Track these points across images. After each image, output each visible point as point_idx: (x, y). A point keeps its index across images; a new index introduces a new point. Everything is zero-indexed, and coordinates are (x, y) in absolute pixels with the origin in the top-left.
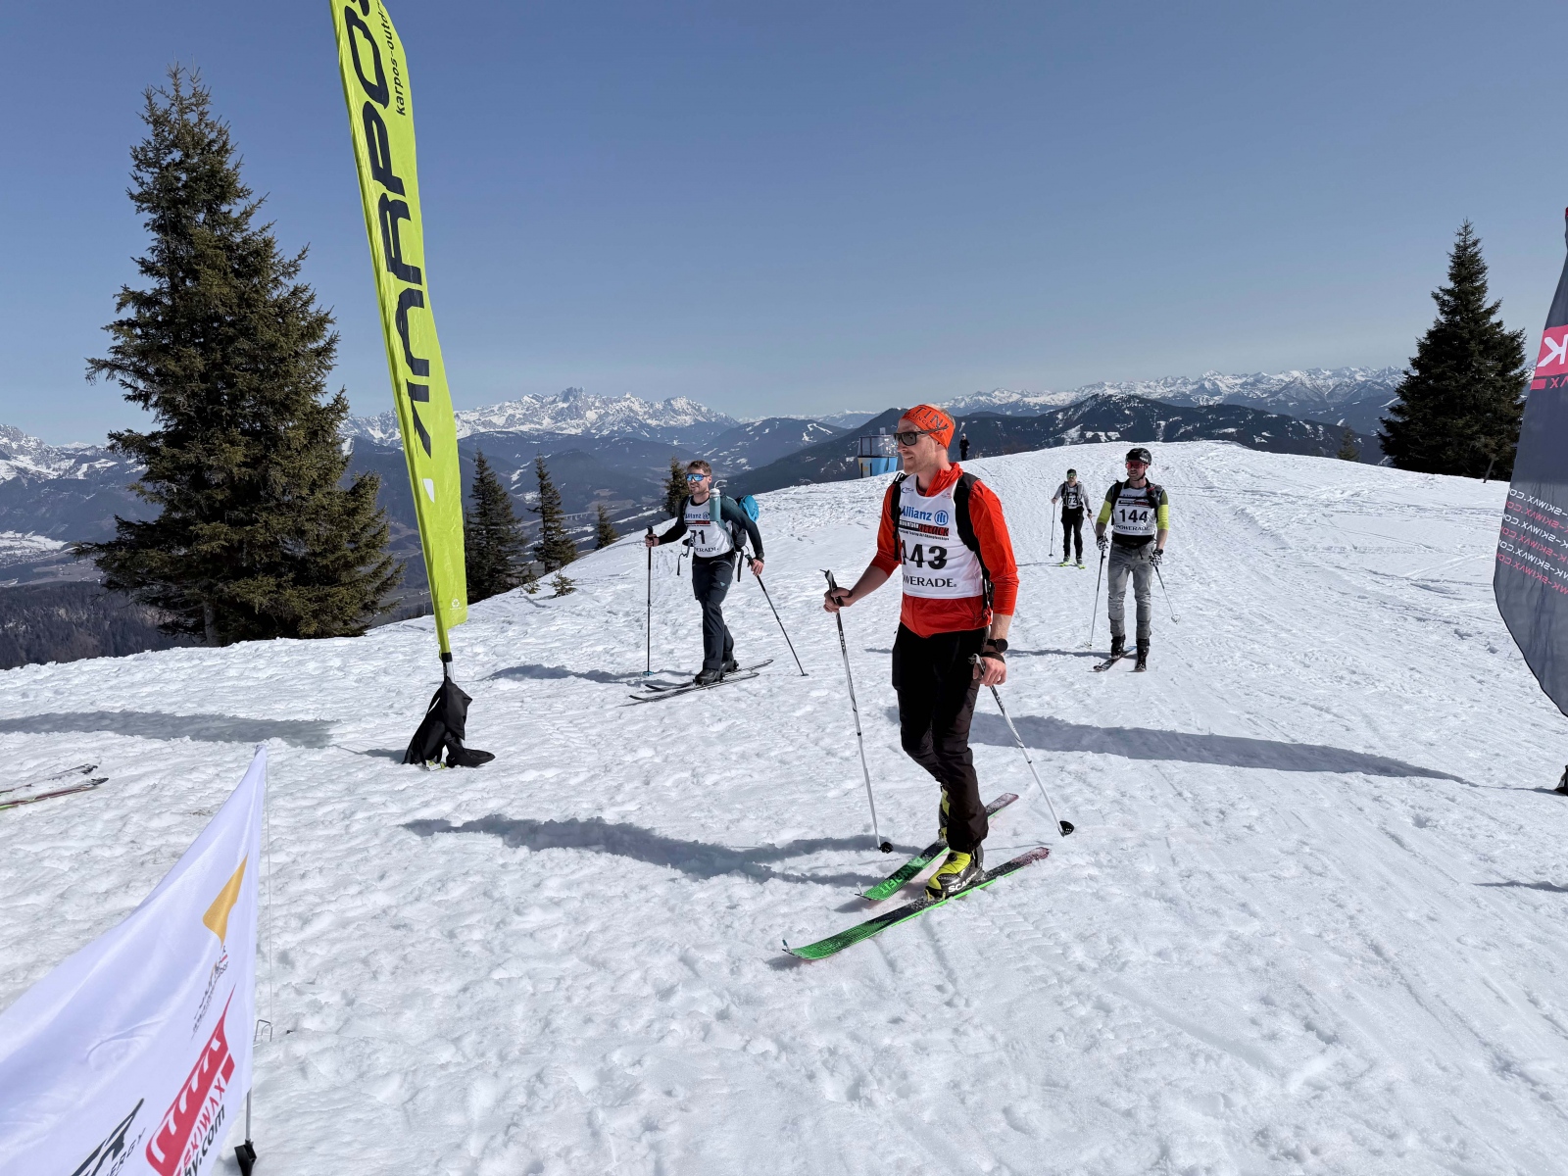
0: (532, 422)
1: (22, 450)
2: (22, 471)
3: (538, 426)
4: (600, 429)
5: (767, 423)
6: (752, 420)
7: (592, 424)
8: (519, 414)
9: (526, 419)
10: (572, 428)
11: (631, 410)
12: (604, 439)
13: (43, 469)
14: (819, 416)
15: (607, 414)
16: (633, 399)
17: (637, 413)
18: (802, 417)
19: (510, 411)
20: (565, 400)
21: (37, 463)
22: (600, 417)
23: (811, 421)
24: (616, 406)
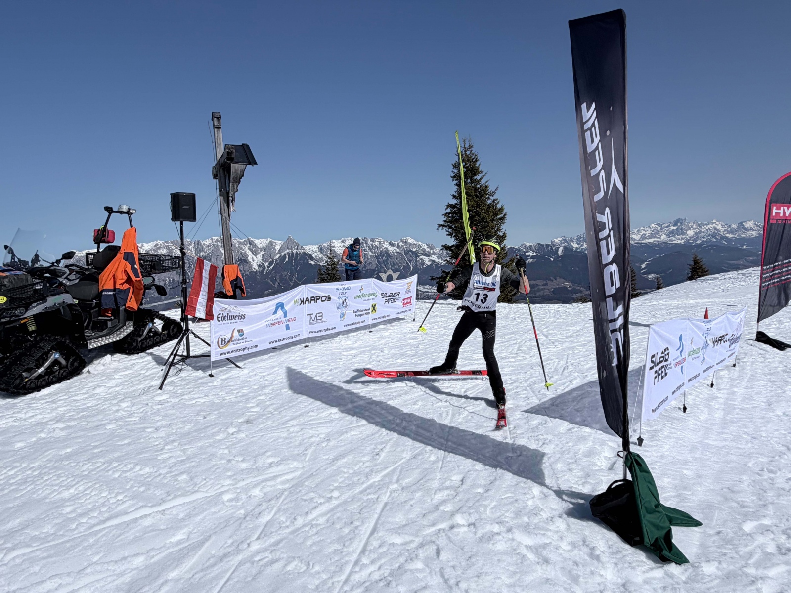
0: (655, 237)
1: (434, 254)
2: (433, 261)
3: (658, 240)
4: (695, 240)
8: (648, 233)
10: (678, 240)
11: (716, 229)
13: (441, 261)
15: (700, 232)
16: (717, 223)
17: (719, 231)
19: (643, 232)
21: (438, 258)
22: (696, 233)
24: (706, 227)
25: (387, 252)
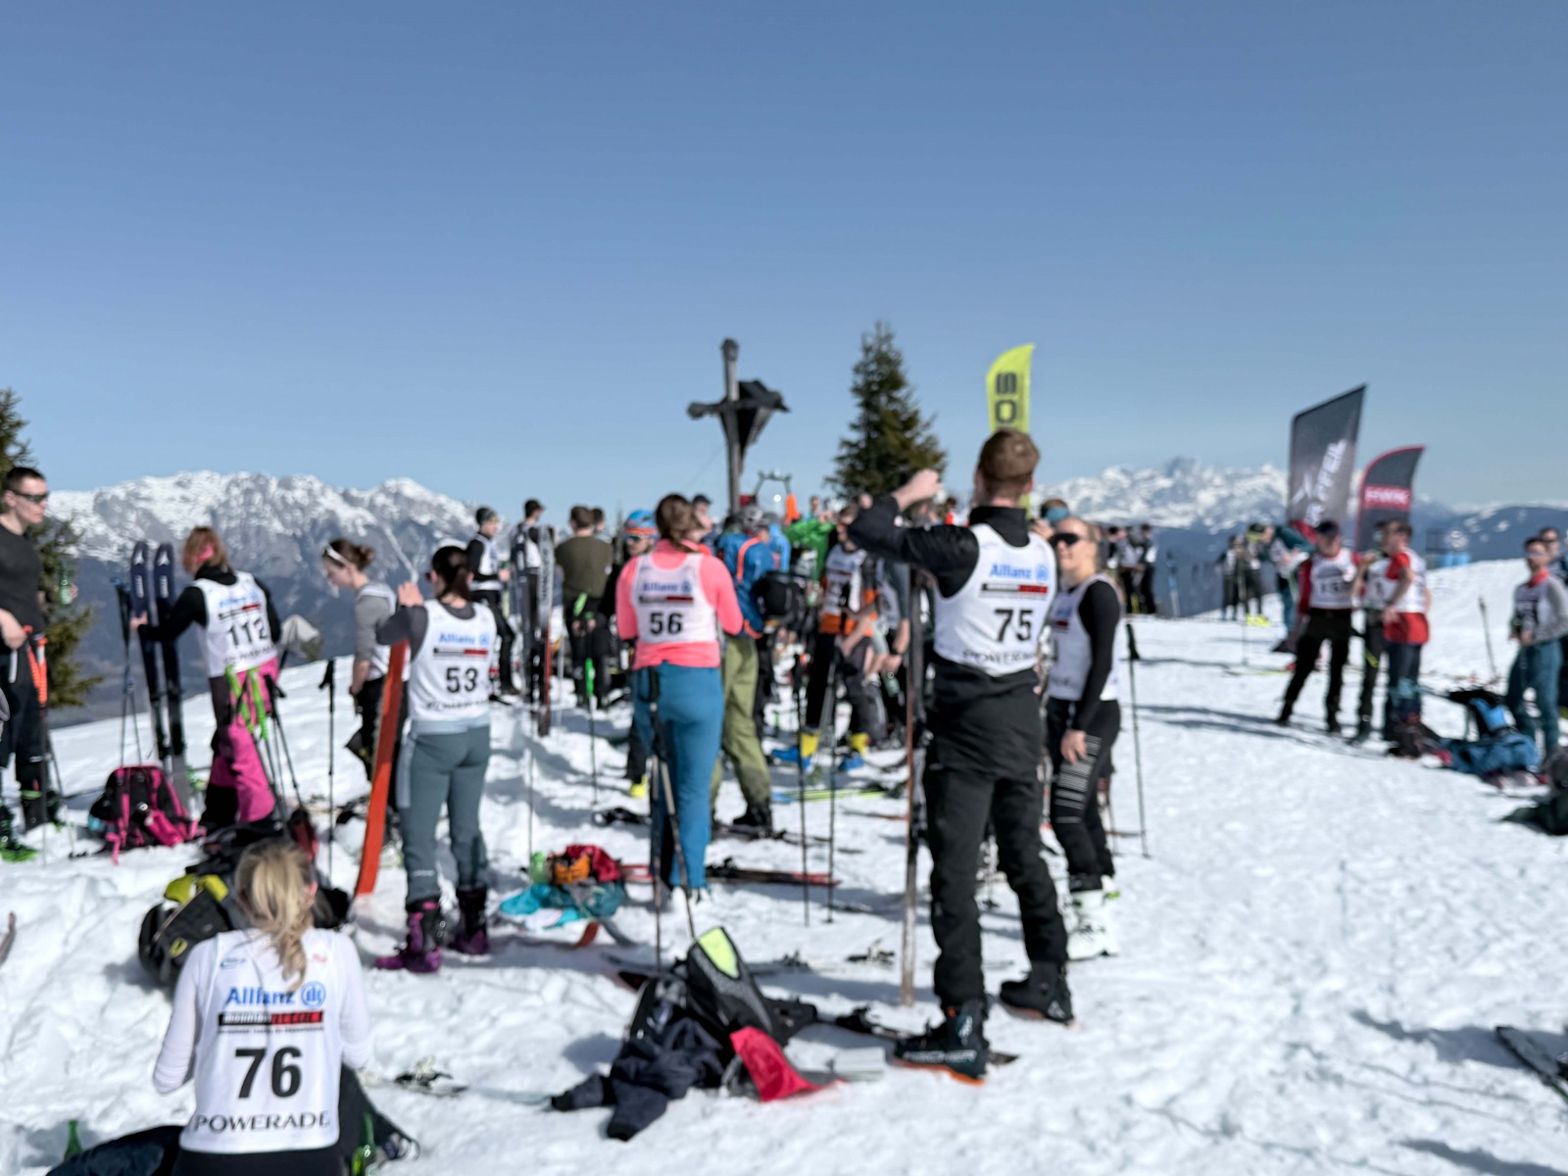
0: (1115, 507)
3: (1124, 514)
4: (1219, 519)
7: (1208, 512)
8: (1098, 496)
9: (1108, 503)
10: (1175, 517)
11: (1269, 489)
12: (1223, 534)
15: (1231, 497)
16: (1276, 474)
20: (1169, 474)
22: (1222, 501)
24: (1246, 485)
25: (332, 525)
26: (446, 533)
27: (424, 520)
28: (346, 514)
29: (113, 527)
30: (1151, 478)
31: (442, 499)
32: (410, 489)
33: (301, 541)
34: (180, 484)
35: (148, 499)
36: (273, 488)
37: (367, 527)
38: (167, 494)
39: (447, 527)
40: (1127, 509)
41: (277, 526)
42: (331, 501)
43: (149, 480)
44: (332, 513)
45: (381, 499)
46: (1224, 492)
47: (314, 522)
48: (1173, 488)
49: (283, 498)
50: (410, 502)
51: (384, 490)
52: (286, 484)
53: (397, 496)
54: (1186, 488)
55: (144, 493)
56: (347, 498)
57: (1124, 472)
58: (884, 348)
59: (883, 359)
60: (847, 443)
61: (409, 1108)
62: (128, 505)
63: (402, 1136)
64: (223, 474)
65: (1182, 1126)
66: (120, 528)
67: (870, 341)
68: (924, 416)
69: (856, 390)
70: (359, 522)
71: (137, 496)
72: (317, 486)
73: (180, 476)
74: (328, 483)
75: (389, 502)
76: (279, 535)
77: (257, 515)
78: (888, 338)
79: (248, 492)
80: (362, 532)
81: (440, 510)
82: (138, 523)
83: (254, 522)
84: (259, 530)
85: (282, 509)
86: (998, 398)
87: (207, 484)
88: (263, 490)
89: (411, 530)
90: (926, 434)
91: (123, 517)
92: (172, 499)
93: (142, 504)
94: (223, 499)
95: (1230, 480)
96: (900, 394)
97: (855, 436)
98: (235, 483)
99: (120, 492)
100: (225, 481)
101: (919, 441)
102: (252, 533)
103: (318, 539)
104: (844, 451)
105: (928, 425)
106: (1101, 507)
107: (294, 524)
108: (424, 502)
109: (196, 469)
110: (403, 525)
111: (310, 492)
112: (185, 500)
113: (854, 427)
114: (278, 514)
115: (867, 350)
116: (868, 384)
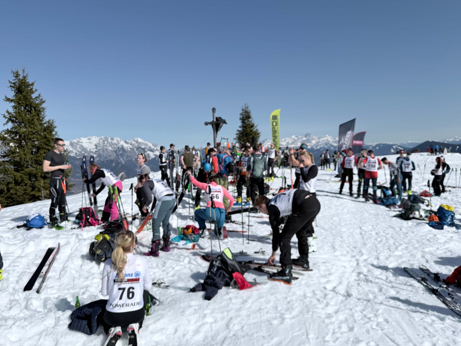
0: (294, 144)
3: (296, 146)
4: (316, 147)
5: (377, 145)
6: (371, 144)
7: (314, 145)
8: (290, 142)
9: (293, 143)
11: (327, 140)
12: (318, 150)
14: (399, 143)
15: (319, 142)
16: (329, 137)
17: (329, 141)
18: (391, 143)
19: (287, 141)
20: (306, 137)
22: (317, 143)
23: (395, 145)
24: (323, 139)
25: (123, 148)
26: (148, 150)
27: (143, 147)
28: (125, 146)
29: (74, 149)
30: (302, 138)
31: (147, 142)
32: (140, 140)
33: (116, 152)
34: (89, 139)
35: (82, 142)
36: (109, 140)
37: (130, 148)
38: (86, 141)
39: (148, 148)
40: (297, 145)
41: (110, 148)
42: (122, 143)
43: (82, 138)
44: (122, 145)
45: (133, 142)
46: (318, 141)
47: (119, 148)
48: (307, 140)
49: (112, 142)
50: (140, 143)
51: (134, 140)
52: (112, 139)
53: (137, 142)
54: (309, 140)
55: (81, 141)
56: (126, 142)
57: (296, 136)
58: (247, 110)
59: (246, 112)
60: (238, 131)
61: (156, 291)
62: (77, 144)
63: (156, 299)
64: (98, 137)
65: (338, 294)
66: (76, 149)
67: (244, 108)
68: (255, 125)
69: (240, 119)
70: (129, 147)
71: (79, 142)
72: (119, 139)
73: (88, 138)
74: (122, 139)
75: (135, 143)
76: (111, 150)
77: (106, 146)
78: (248, 107)
79: (104, 141)
80: (129, 150)
81: (147, 145)
82: (80, 148)
83: (105, 147)
84: (106, 149)
85: (111, 144)
86: (273, 121)
87: (95, 139)
88: (107, 140)
89: (140, 149)
90: (256, 128)
91: (76, 146)
92: (87, 142)
93: (80, 144)
94: (98, 142)
95: (319, 138)
96: (250, 120)
97: (240, 129)
98: (101, 139)
99: (75, 141)
100: (99, 138)
101: (254, 130)
102: (105, 150)
103: (119, 151)
104: (238, 132)
105: (256, 127)
106: (291, 144)
107: (114, 148)
108: (143, 143)
109: (92, 136)
110: (138, 148)
111: (118, 141)
112: (90, 142)
113: (240, 127)
114: (110, 146)
115: (243, 110)
116: (243, 118)
